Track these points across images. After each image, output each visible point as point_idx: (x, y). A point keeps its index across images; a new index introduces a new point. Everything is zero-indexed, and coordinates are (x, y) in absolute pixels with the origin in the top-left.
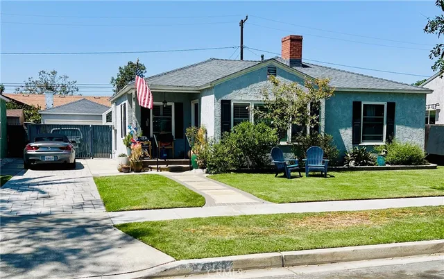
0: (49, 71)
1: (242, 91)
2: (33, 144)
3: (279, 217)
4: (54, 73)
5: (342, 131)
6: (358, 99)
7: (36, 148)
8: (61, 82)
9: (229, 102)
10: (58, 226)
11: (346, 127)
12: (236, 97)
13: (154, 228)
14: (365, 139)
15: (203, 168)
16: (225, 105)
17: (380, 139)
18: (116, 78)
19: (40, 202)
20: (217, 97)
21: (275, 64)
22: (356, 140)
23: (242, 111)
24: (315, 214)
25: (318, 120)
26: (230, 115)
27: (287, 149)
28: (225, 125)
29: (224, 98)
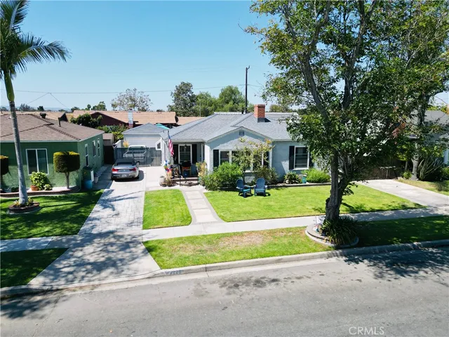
0: (132, 89)
1: (225, 144)
2: (116, 168)
3: (220, 236)
4: (135, 90)
5: (283, 163)
6: (292, 145)
7: (118, 170)
8: (139, 95)
9: (218, 150)
10: (118, 242)
11: (285, 160)
12: (222, 148)
13: (160, 245)
14: (296, 166)
15: (204, 185)
16: (216, 152)
17: (306, 166)
18: (174, 92)
19: (113, 220)
20: (211, 148)
21: (244, 129)
22: (291, 167)
23: (225, 154)
24: (238, 233)
25: (268, 159)
26: (219, 158)
27: (249, 174)
28: (216, 164)
29: (215, 149)
